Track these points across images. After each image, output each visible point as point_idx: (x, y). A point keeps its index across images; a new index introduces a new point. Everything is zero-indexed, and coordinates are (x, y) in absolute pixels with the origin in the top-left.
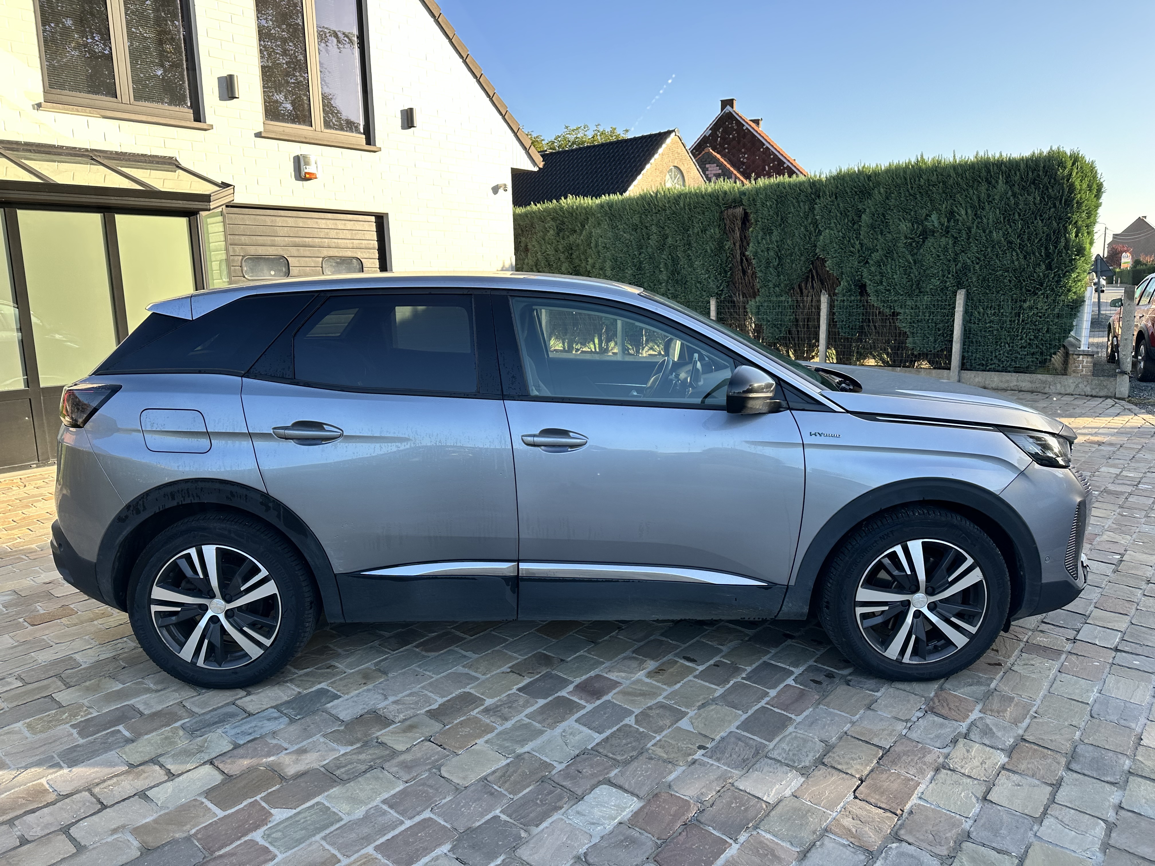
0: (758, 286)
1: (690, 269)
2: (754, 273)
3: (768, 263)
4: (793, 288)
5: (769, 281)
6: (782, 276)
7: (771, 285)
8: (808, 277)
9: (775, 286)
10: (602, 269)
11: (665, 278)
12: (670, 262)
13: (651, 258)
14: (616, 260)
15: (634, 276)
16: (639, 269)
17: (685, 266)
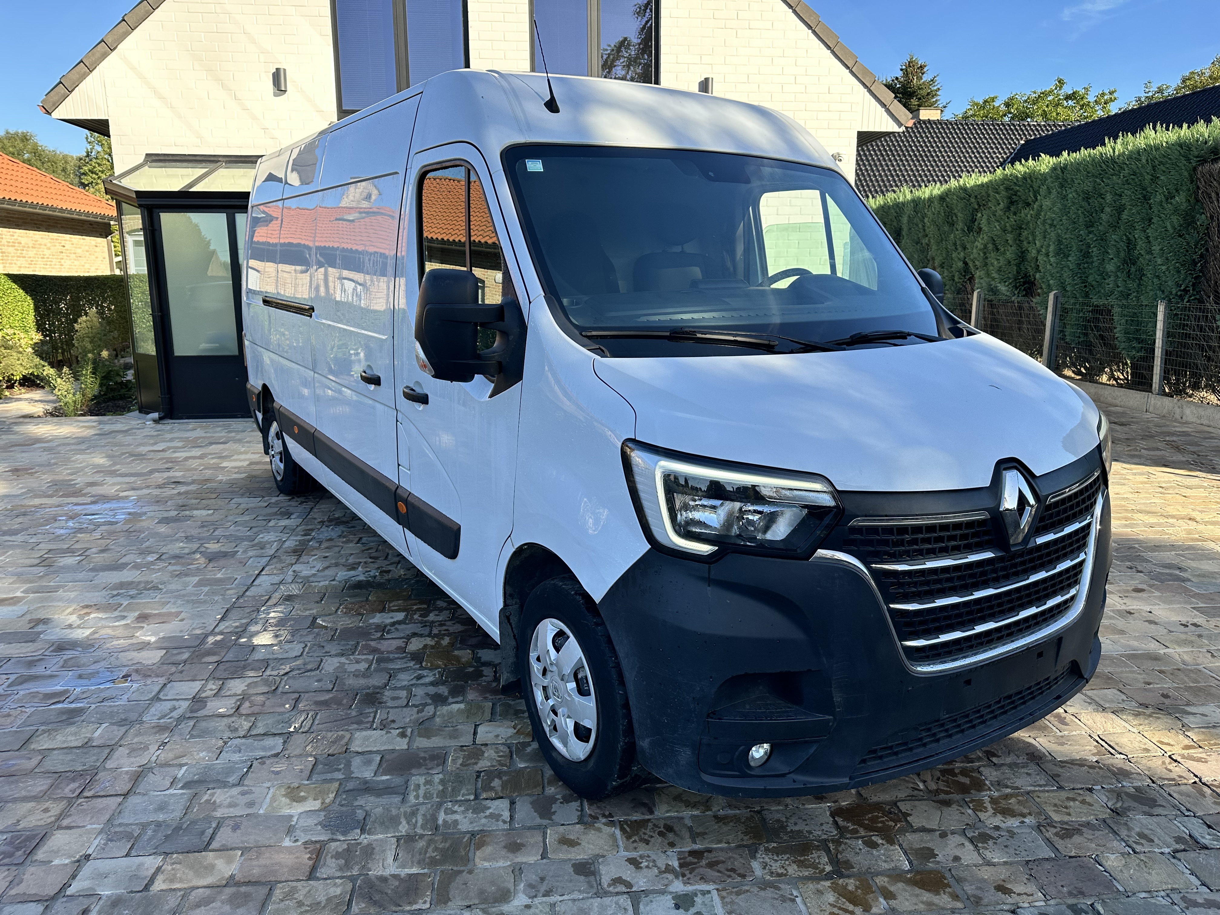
1: (1147, 257)
10: (1047, 255)
11: (1113, 269)
12: (1123, 245)
13: (1102, 240)
14: (1060, 242)
15: (1079, 265)
16: (1086, 255)
17: (1142, 252)
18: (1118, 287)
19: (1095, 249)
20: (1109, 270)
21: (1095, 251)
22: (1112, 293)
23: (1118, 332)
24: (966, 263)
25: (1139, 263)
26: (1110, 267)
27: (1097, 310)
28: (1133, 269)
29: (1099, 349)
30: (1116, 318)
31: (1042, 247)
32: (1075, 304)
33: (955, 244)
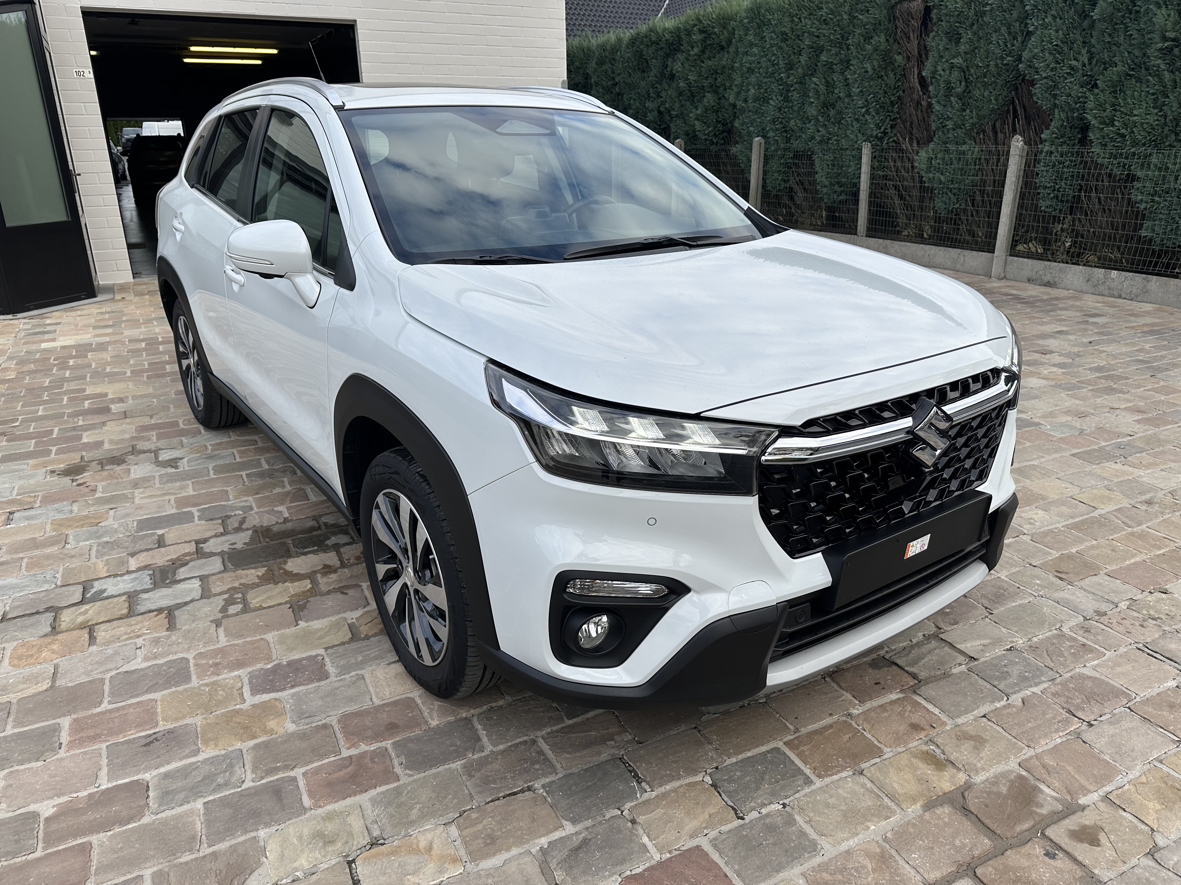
0: (934, 126)
1: (846, 100)
2: (930, 105)
3: (949, 89)
4: (984, 131)
5: (949, 119)
6: (968, 111)
7: (950, 124)
8: (1008, 112)
9: (957, 127)
10: (746, 101)
11: (814, 113)
12: (822, 88)
13: (801, 83)
14: (760, 87)
15: (780, 109)
16: (786, 99)
17: (841, 95)
18: (818, 131)
19: (795, 93)
20: (810, 114)
21: (796, 95)
22: (813, 138)
23: (821, 177)
24: (660, 112)
25: (838, 107)
26: (812, 111)
27: (797, 155)
28: (832, 112)
29: (800, 195)
30: (817, 163)
31: (739, 93)
32: (776, 150)
33: (648, 93)
